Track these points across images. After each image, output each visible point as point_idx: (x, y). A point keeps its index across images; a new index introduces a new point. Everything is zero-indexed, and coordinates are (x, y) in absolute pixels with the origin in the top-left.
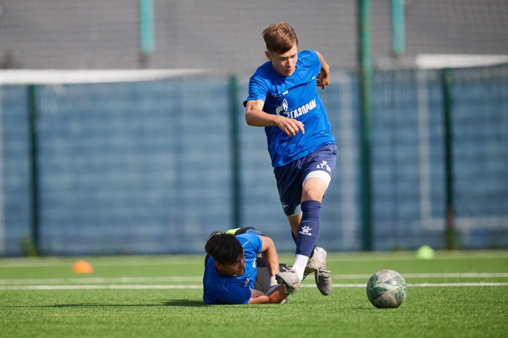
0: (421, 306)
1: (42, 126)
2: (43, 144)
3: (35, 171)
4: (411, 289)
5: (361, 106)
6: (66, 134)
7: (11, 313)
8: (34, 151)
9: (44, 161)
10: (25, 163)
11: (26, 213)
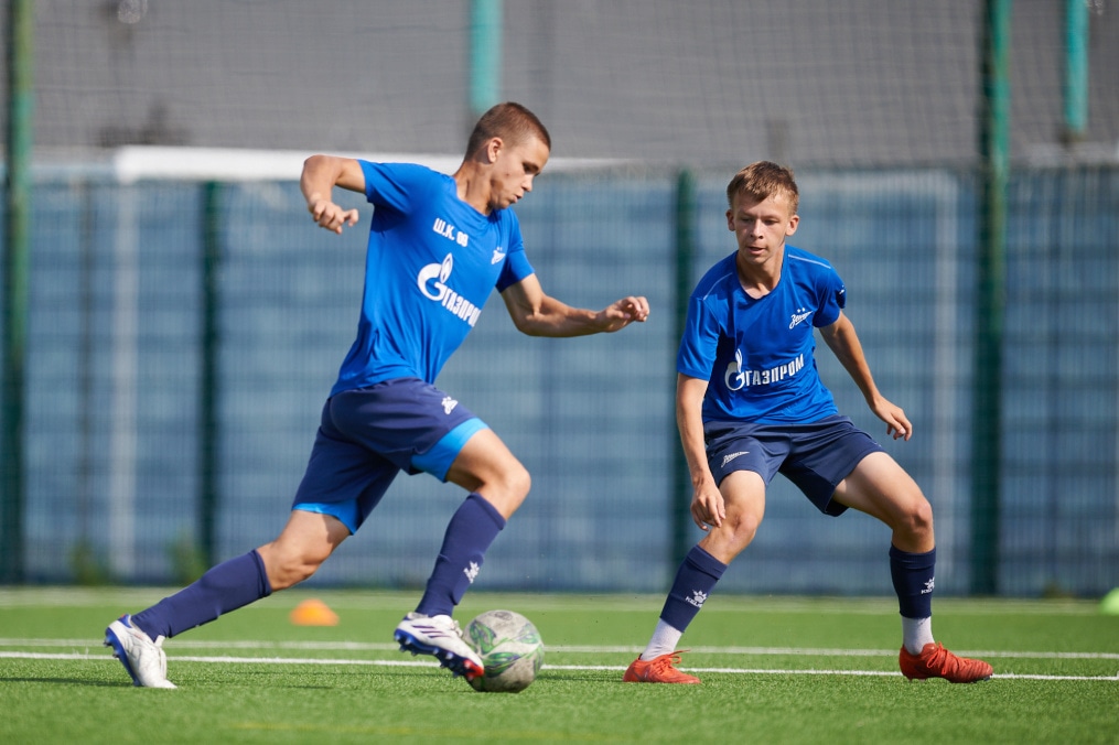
0: (1105, 727)
1: (231, 279)
2: (231, 321)
3: (210, 386)
4: (1083, 685)
5: (982, 253)
6: (284, 301)
7: (141, 717)
8: (210, 339)
9: (231, 360)
10: (187, 367)
11: (187, 485)
